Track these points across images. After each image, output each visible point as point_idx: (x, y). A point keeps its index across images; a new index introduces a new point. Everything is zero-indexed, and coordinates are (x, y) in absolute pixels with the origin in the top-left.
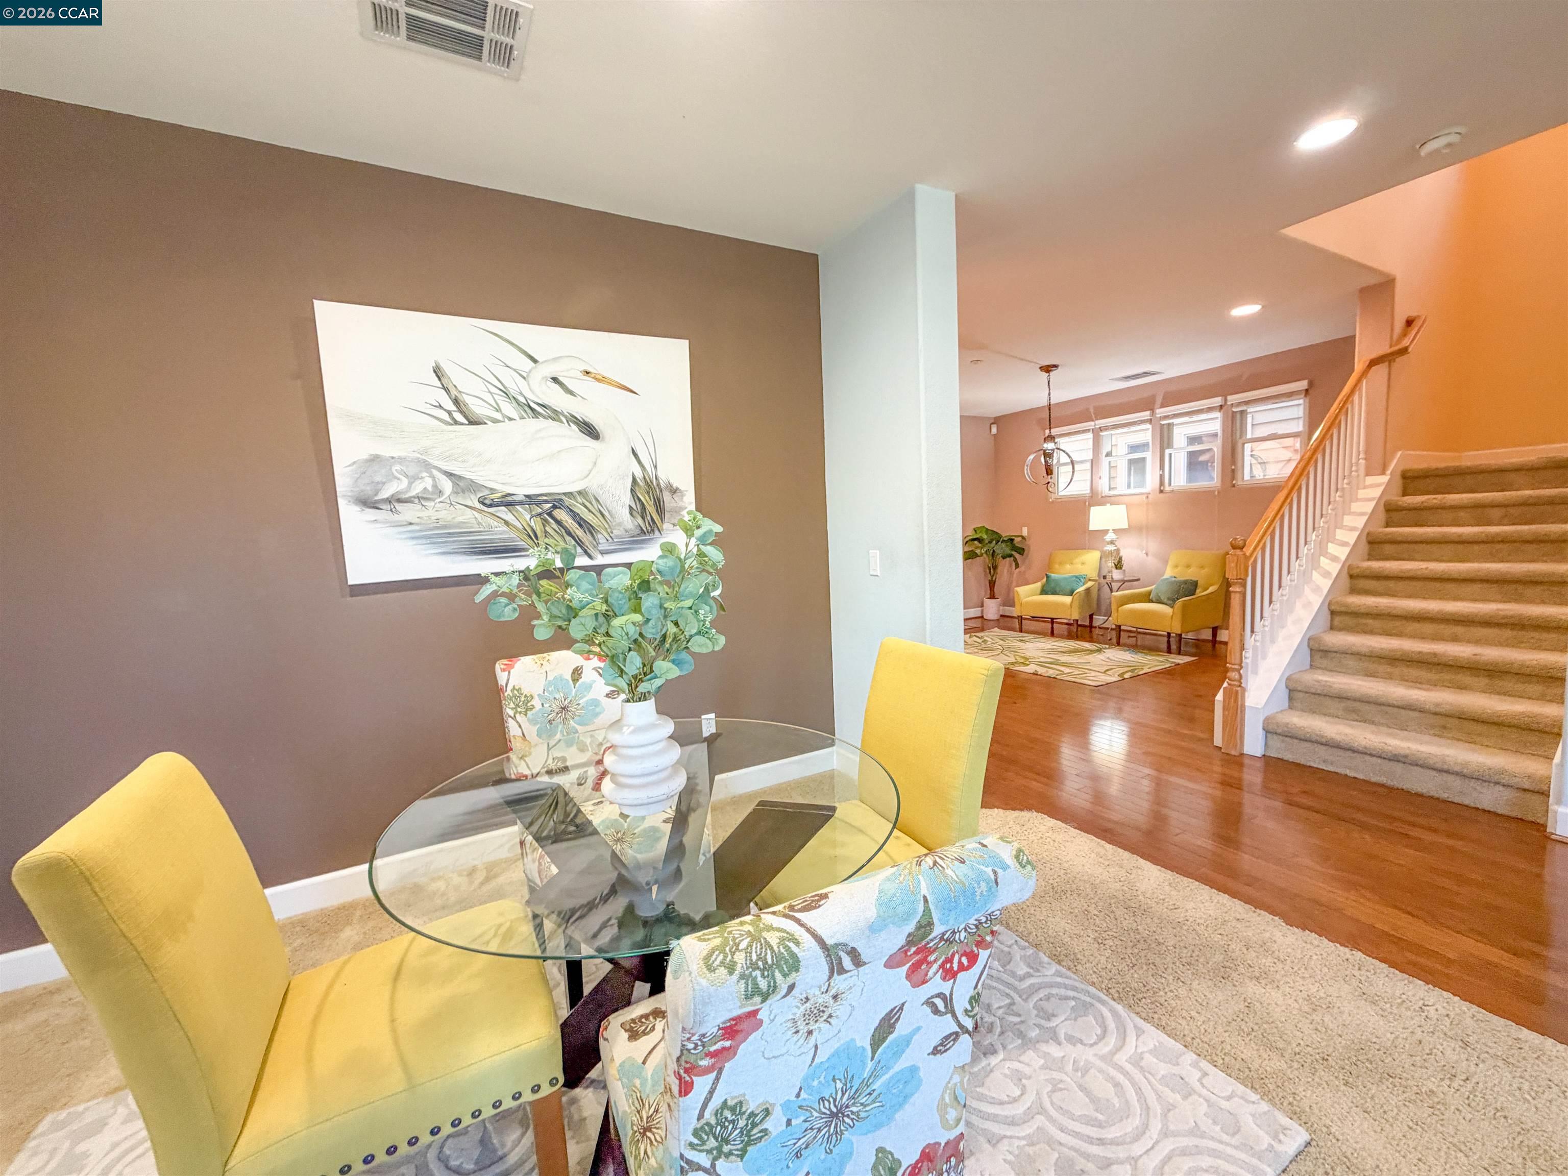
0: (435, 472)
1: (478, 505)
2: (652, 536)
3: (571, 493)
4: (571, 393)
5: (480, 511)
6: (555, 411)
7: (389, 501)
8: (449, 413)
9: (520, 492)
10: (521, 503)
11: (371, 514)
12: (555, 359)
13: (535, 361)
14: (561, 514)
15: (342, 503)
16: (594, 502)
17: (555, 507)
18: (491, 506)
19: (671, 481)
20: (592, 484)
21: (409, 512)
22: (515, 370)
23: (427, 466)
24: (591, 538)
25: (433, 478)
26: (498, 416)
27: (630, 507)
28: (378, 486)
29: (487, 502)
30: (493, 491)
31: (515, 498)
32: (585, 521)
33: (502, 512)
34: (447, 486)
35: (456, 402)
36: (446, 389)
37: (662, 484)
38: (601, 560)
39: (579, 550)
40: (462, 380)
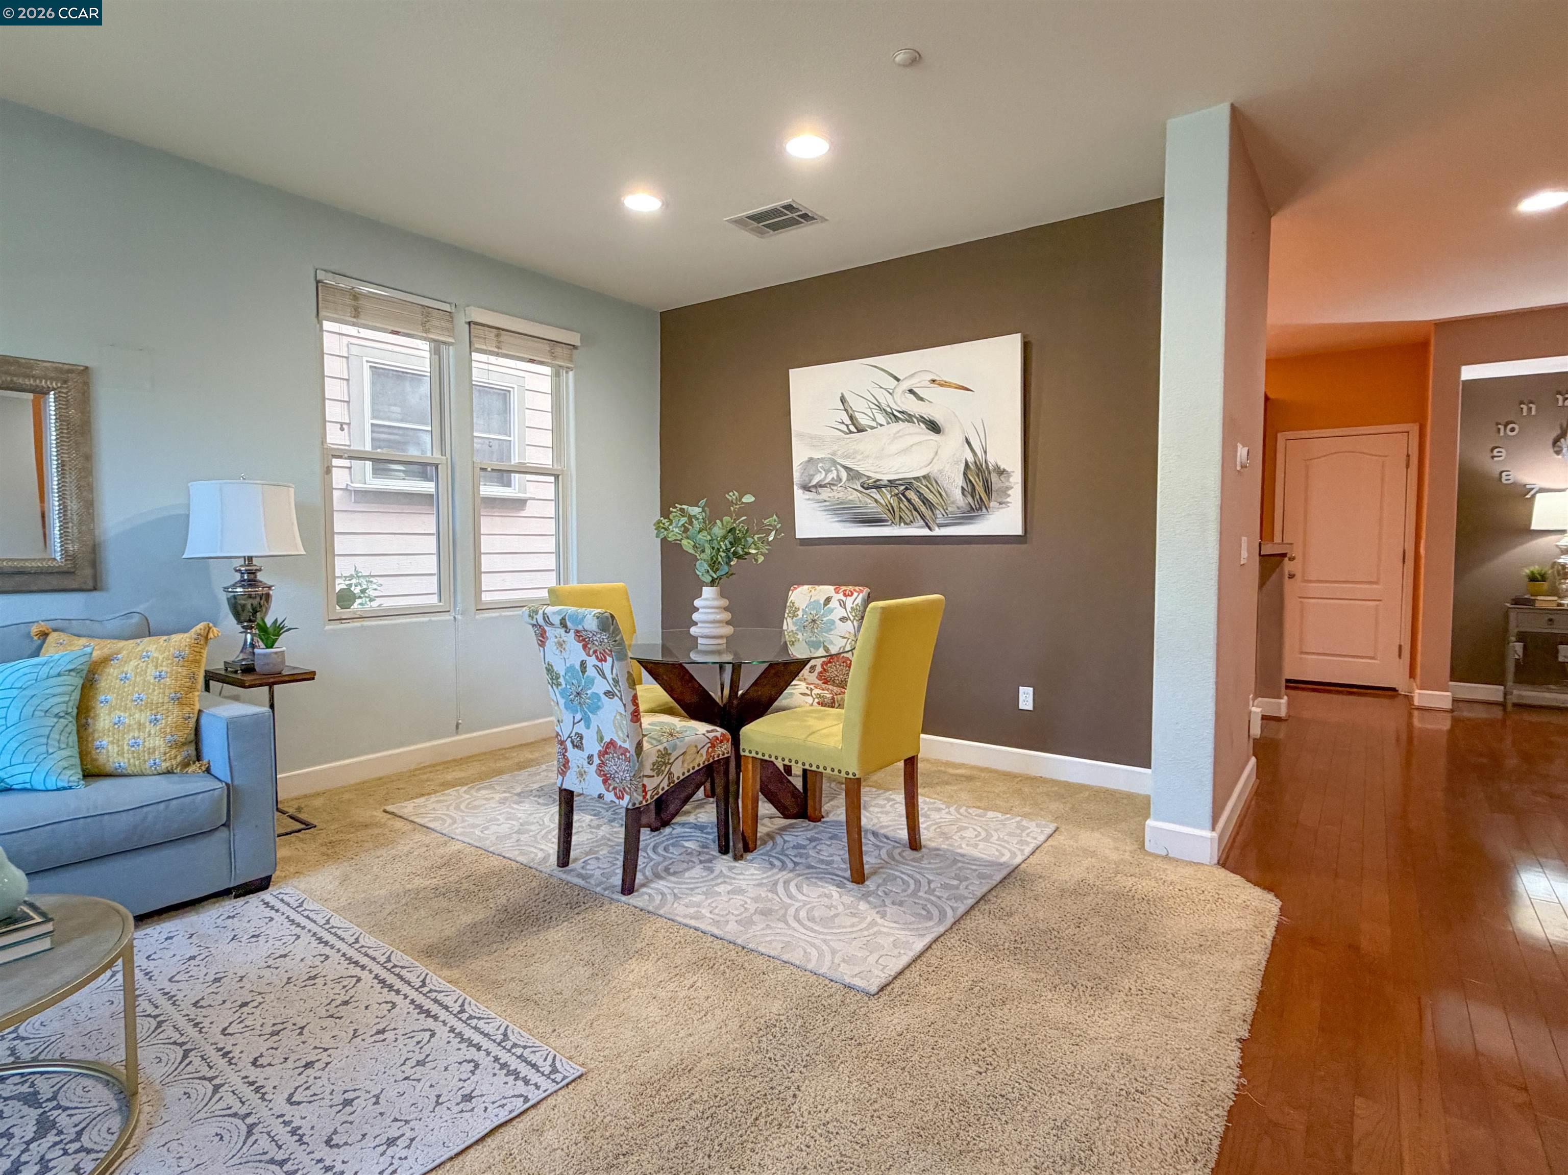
0: (839, 467)
2: (980, 513)
3: (918, 478)
4: (921, 399)
5: (861, 492)
6: (910, 415)
7: (815, 486)
8: (847, 426)
9: (885, 478)
10: (885, 486)
11: (808, 495)
12: (912, 375)
13: (898, 380)
14: (911, 495)
15: (795, 487)
16: (934, 484)
17: (907, 489)
18: (867, 489)
19: (999, 464)
20: (933, 470)
21: (825, 494)
22: (885, 389)
23: (834, 463)
24: (930, 513)
25: (837, 470)
26: (874, 424)
27: (962, 488)
29: (865, 486)
30: (869, 478)
31: (882, 482)
32: (927, 500)
33: (874, 493)
34: (844, 475)
35: (851, 418)
36: (846, 410)
37: (991, 467)
38: (938, 532)
39: (922, 523)
40: (854, 403)
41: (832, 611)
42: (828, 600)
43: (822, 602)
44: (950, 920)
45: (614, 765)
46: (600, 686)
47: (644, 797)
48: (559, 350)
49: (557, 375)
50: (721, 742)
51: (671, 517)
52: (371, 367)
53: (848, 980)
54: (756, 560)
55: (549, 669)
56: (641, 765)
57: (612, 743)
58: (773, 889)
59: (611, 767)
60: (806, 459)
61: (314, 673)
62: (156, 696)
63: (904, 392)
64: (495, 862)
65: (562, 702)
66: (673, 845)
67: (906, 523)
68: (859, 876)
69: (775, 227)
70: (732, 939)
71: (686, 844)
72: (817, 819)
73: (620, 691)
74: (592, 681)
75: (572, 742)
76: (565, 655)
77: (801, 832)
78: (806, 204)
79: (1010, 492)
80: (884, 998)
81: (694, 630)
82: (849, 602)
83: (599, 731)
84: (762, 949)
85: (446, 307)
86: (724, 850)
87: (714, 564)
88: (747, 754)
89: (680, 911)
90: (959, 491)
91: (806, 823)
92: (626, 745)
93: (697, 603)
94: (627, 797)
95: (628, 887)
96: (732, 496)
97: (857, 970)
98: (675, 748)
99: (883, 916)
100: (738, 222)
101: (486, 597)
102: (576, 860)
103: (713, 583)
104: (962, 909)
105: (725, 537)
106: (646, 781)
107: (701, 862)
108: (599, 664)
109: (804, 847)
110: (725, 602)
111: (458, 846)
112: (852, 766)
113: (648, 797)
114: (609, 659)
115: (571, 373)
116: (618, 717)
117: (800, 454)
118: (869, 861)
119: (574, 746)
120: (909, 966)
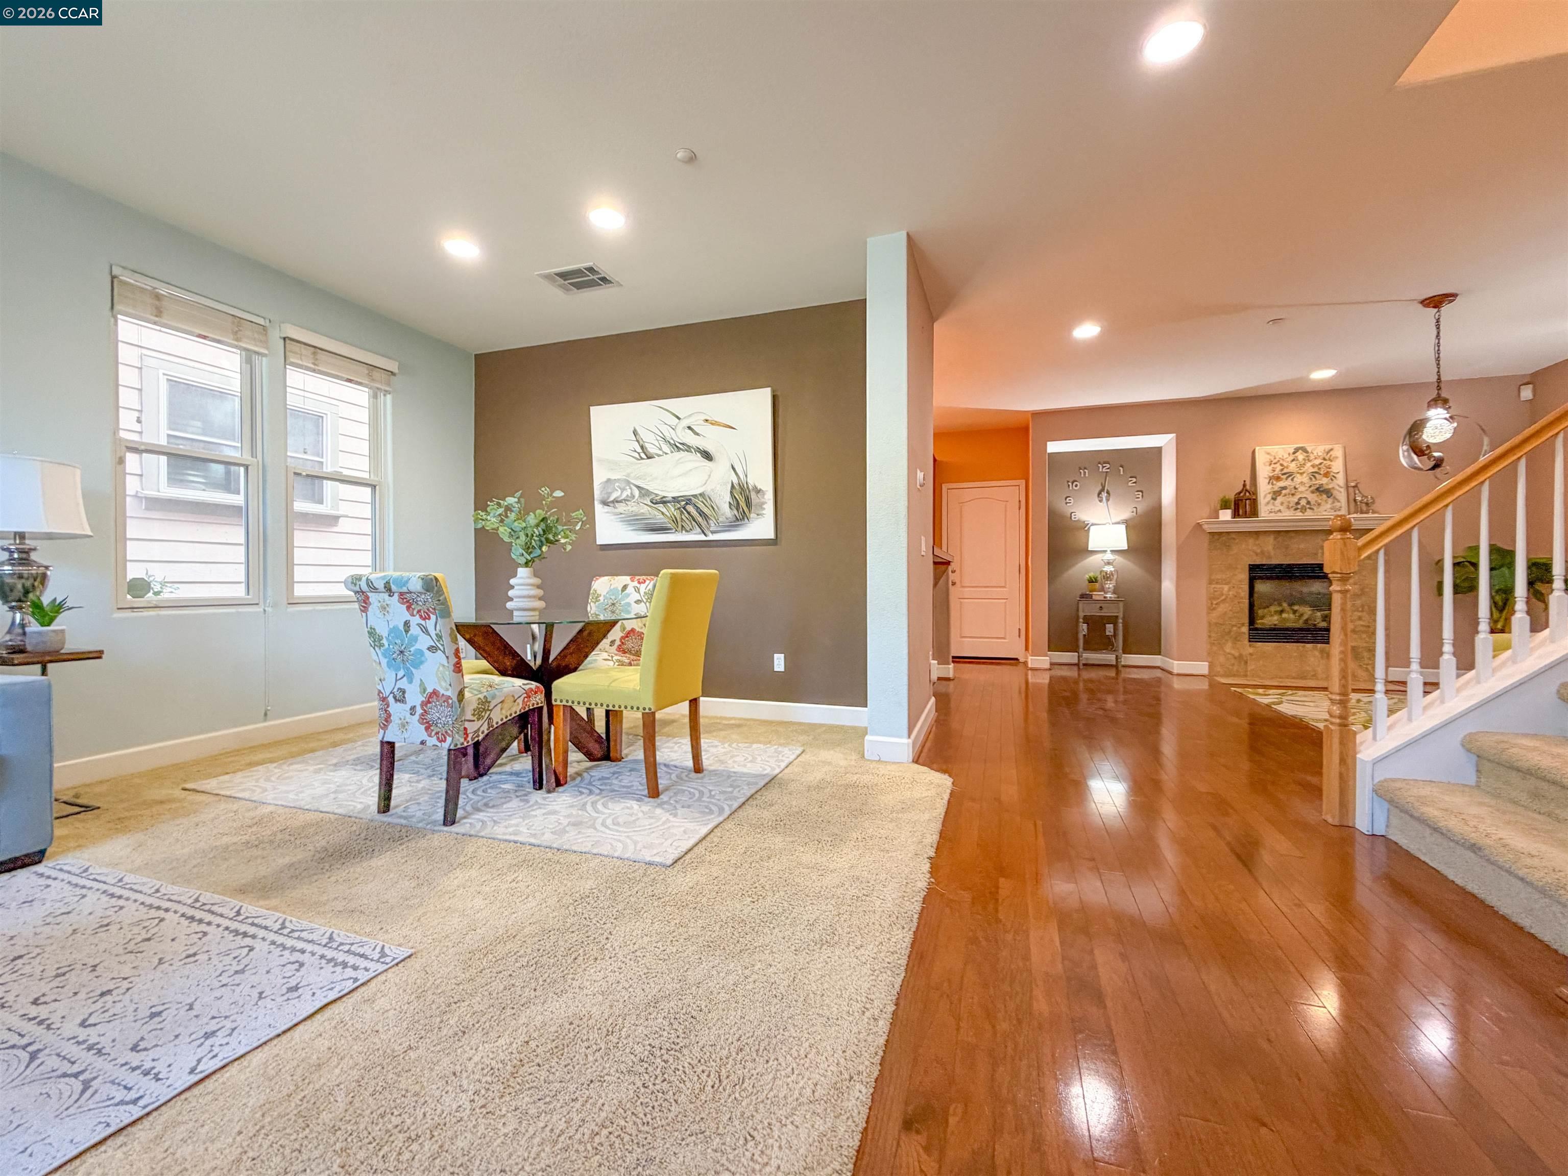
1: (650, 503)
2: (743, 522)
4: (697, 434)
5: (650, 506)
6: (689, 446)
7: (613, 502)
9: (670, 495)
10: (669, 502)
11: (606, 509)
12: (690, 416)
13: (679, 418)
14: (690, 508)
15: (596, 503)
17: (687, 504)
19: (757, 485)
20: (707, 489)
21: (621, 508)
23: (628, 483)
24: (706, 523)
25: (631, 488)
26: (661, 453)
28: (610, 494)
30: (657, 495)
32: (703, 512)
33: (661, 507)
34: (636, 493)
35: (642, 447)
36: (638, 441)
37: (750, 487)
38: (711, 537)
39: (699, 530)
40: (645, 436)
41: (629, 595)
42: (625, 587)
43: (620, 589)
44: (727, 812)
45: (437, 713)
46: (424, 642)
47: (465, 739)
48: (377, 374)
49: (374, 396)
50: (536, 693)
51: (488, 509)
52: (168, 380)
53: (648, 859)
54: (565, 549)
55: (372, 633)
56: (463, 710)
57: (435, 693)
58: (583, 807)
59: (434, 714)
60: (605, 480)
61: (101, 652)
63: (684, 428)
64: (311, 816)
65: (384, 661)
66: (491, 788)
67: (687, 531)
68: (654, 792)
69: (579, 286)
70: (548, 844)
71: (503, 786)
72: (619, 759)
73: (443, 645)
74: (415, 639)
75: (395, 697)
76: (388, 617)
77: (605, 769)
78: (605, 269)
79: (764, 506)
80: (678, 866)
81: (509, 605)
82: (643, 588)
83: (422, 683)
84: (575, 848)
85: (261, 321)
86: (538, 784)
87: (528, 548)
88: (558, 703)
89: (499, 831)
90: (727, 505)
91: (609, 763)
92: (449, 693)
93: (512, 581)
94: (449, 739)
95: (450, 819)
96: (545, 491)
97: (655, 851)
98: (494, 697)
99: (675, 815)
100: (548, 277)
101: (300, 591)
102: (396, 807)
103: (526, 564)
104: (736, 805)
105: (537, 526)
106: (467, 725)
107: (517, 797)
108: (423, 622)
109: (608, 778)
110: (537, 581)
111: (271, 808)
112: (648, 703)
113: (469, 739)
114: (433, 617)
115: (389, 397)
116: (441, 668)
117: (600, 475)
118: (662, 782)
119: (396, 700)
120: (697, 844)
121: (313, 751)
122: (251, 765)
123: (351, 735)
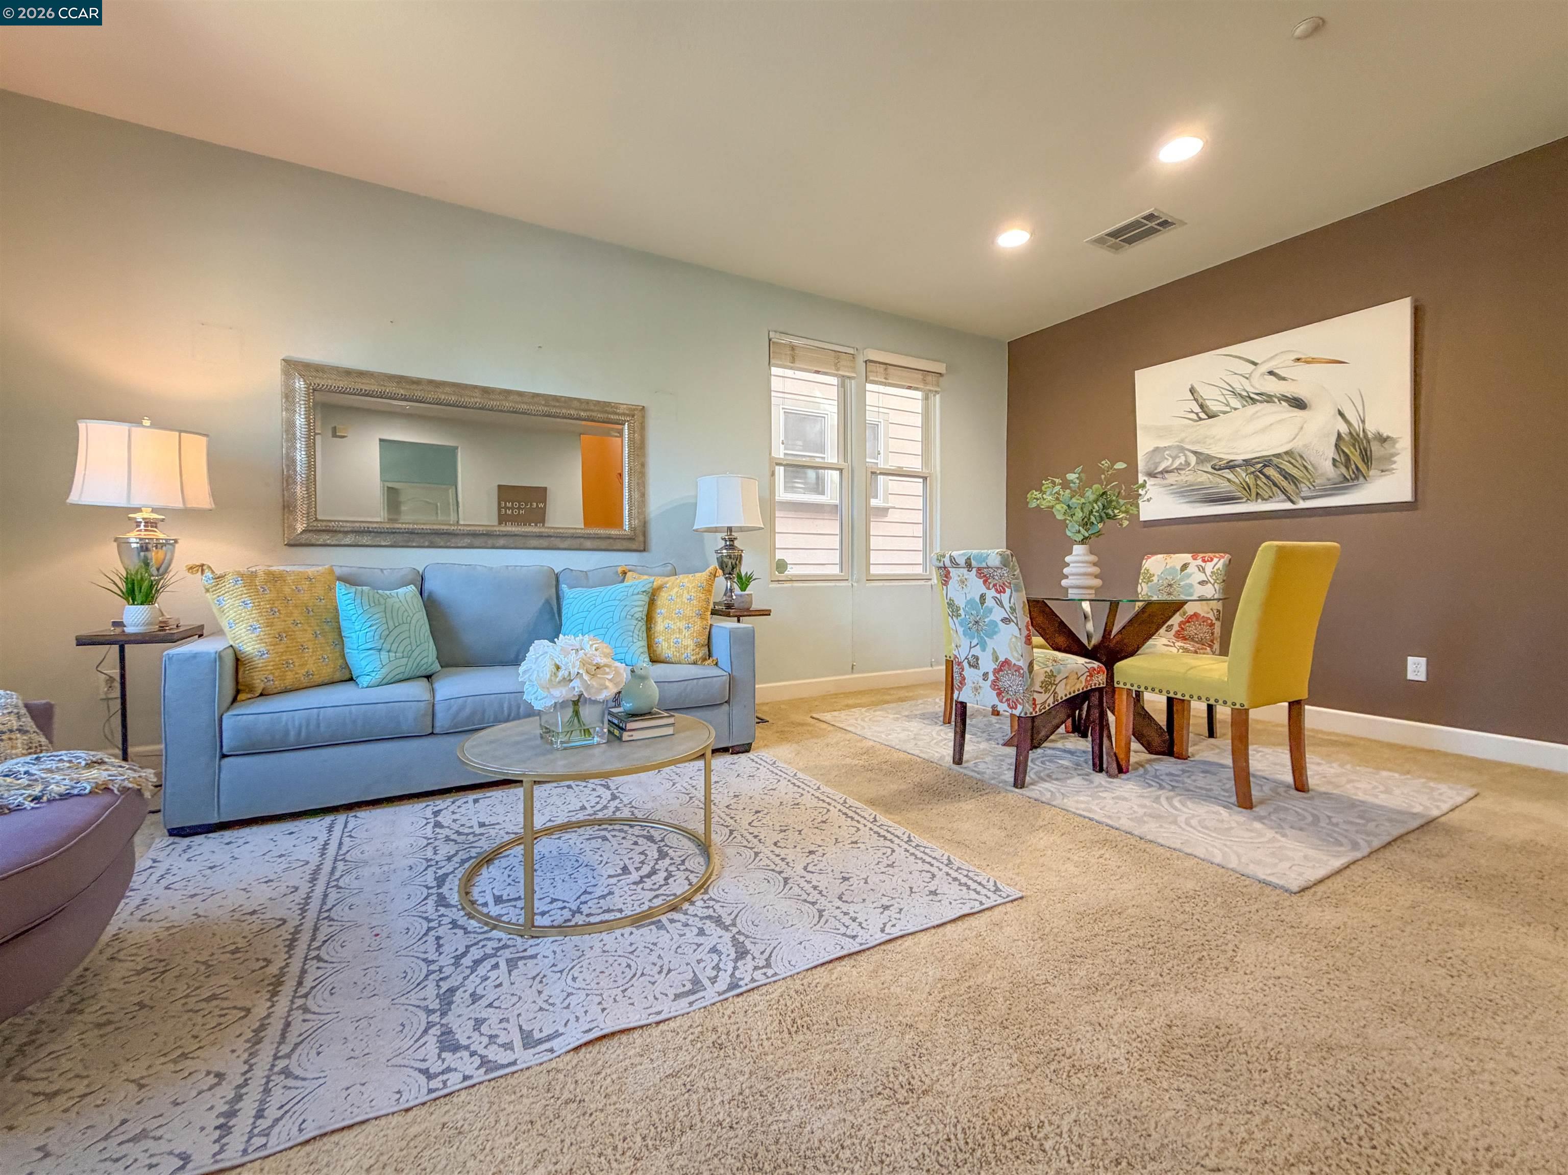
0: (1187, 452)
1: (1210, 470)
2: (1356, 482)
3: (1279, 454)
4: (1284, 379)
5: (1211, 474)
6: (1270, 396)
7: (1161, 472)
8: (1197, 414)
9: (1240, 458)
10: (1239, 466)
11: (1153, 481)
12: (1272, 358)
14: (1270, 471)
16: (1298, 458)
17: (1265, 466)
18: (1219, 469)
19: (1382, 431)
20: (1297, 445)
21: (1171, 478)
22: (1241, 375)
23: (1182, 449)
24: (1294, 487)
25: (1185, 455)
26: (1228, 409)
27: (1334, 460)
28: (1157, 465)
29: (1217, 467)
30: (1221, 459)
31: (1236, 463)
32: (1290, 474)
33: (1227, 473)
34: (1193, 459)
35: (1202, 406)
36: (1196, 400)
37: (1370, 435)
38: (1302, 505)
39: (1283, 497)
40: (1205, 392)
41: (1190, 575)
42: (1185, 567)
43: (1179, 568)
44: (1366, 851)
45: (1009, 681)
46: (998, 614)
47: (1034, 709)
48: (930, 378)
49: (926, 398)
50: (1098, 673)
51: (1043, 488)
52: (784, 412)
53: (1262, 877)
54: (1121, 525)
55: (951, 604)
56: (1032, 684)
57: (1006, 662)
58: (1157, 799)
59: (1005, 682)
60: (1151, 449)
61: (770, 611)
62: (688, 612)
63: (1263, 374)
64: (902, 755)
65: (960, 630)
66: (1050, 761)
67: (1263, 499)
68: (1245, 801)
69: (1130, 241)
70: (1129, 830)
71: (1060, 761)
72: (1182, 757)
73: (1016, 618)
74: (990, 611)
75: (969, 663)
76: (965, 590)
77: (1167, 765)
78: (1166, 210)
79: (1395, 459)
80: (1308, 894)
81: (1064, 583)
82: (1209, 567)
83: (994, 652)
84: (1160, 841)
85: (851, 351)
86: (1099, 767)
87: (1086, 523)
88: (1121, 685)
89: (1070, 803)
90: (1329, 463)
91: (1173, 760)
92: (1020, 663)
93: (1068, 559)
94: (1020, 707)
95: (1019, 782)
96: (1105, 463)
97: (1269, 872)
98: (1059, 672)
99: (1284, 835)
100: (1100, 241)
101: (874, 570)
102: (967, 761)
103: (1082, 542)
104: (1376, 844)
105: (1096, 501)
106: (1036, 695)
107: (1079, 775)
108: (998, 596)
109: (1177, 776)
110: (1093, 558)
111: (871, 743)
112: (1241, 698)
113: (1037, 709)
114: (1008, 591)
115: (938, 396)
116: (1014, 640)
117: (1145, 445)
118: (1255, 793)
119: (970, 665)
120: (1328, 877)
121: (887, 702)
122: (849, 707)
123: (911, 694)
